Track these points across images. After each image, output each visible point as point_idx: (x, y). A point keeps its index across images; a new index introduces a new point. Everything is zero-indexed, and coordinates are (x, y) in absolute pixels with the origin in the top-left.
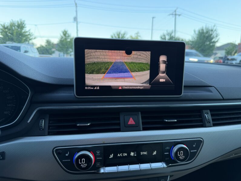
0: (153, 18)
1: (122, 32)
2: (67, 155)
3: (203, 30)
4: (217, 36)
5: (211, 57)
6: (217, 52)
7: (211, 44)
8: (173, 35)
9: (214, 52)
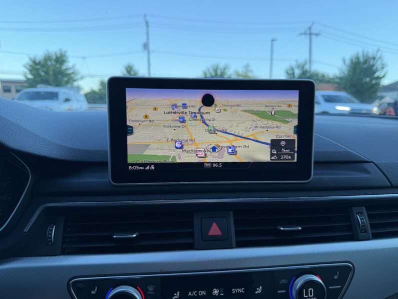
0: (273, 40)
1: (222, 66)
2: (93, 292)
3: (358, 58)
4: (383, 68)
5: (374, 103)
6: (384, 94)
7: (374, 82)
8: (307, 67)
9: (379, 94)
